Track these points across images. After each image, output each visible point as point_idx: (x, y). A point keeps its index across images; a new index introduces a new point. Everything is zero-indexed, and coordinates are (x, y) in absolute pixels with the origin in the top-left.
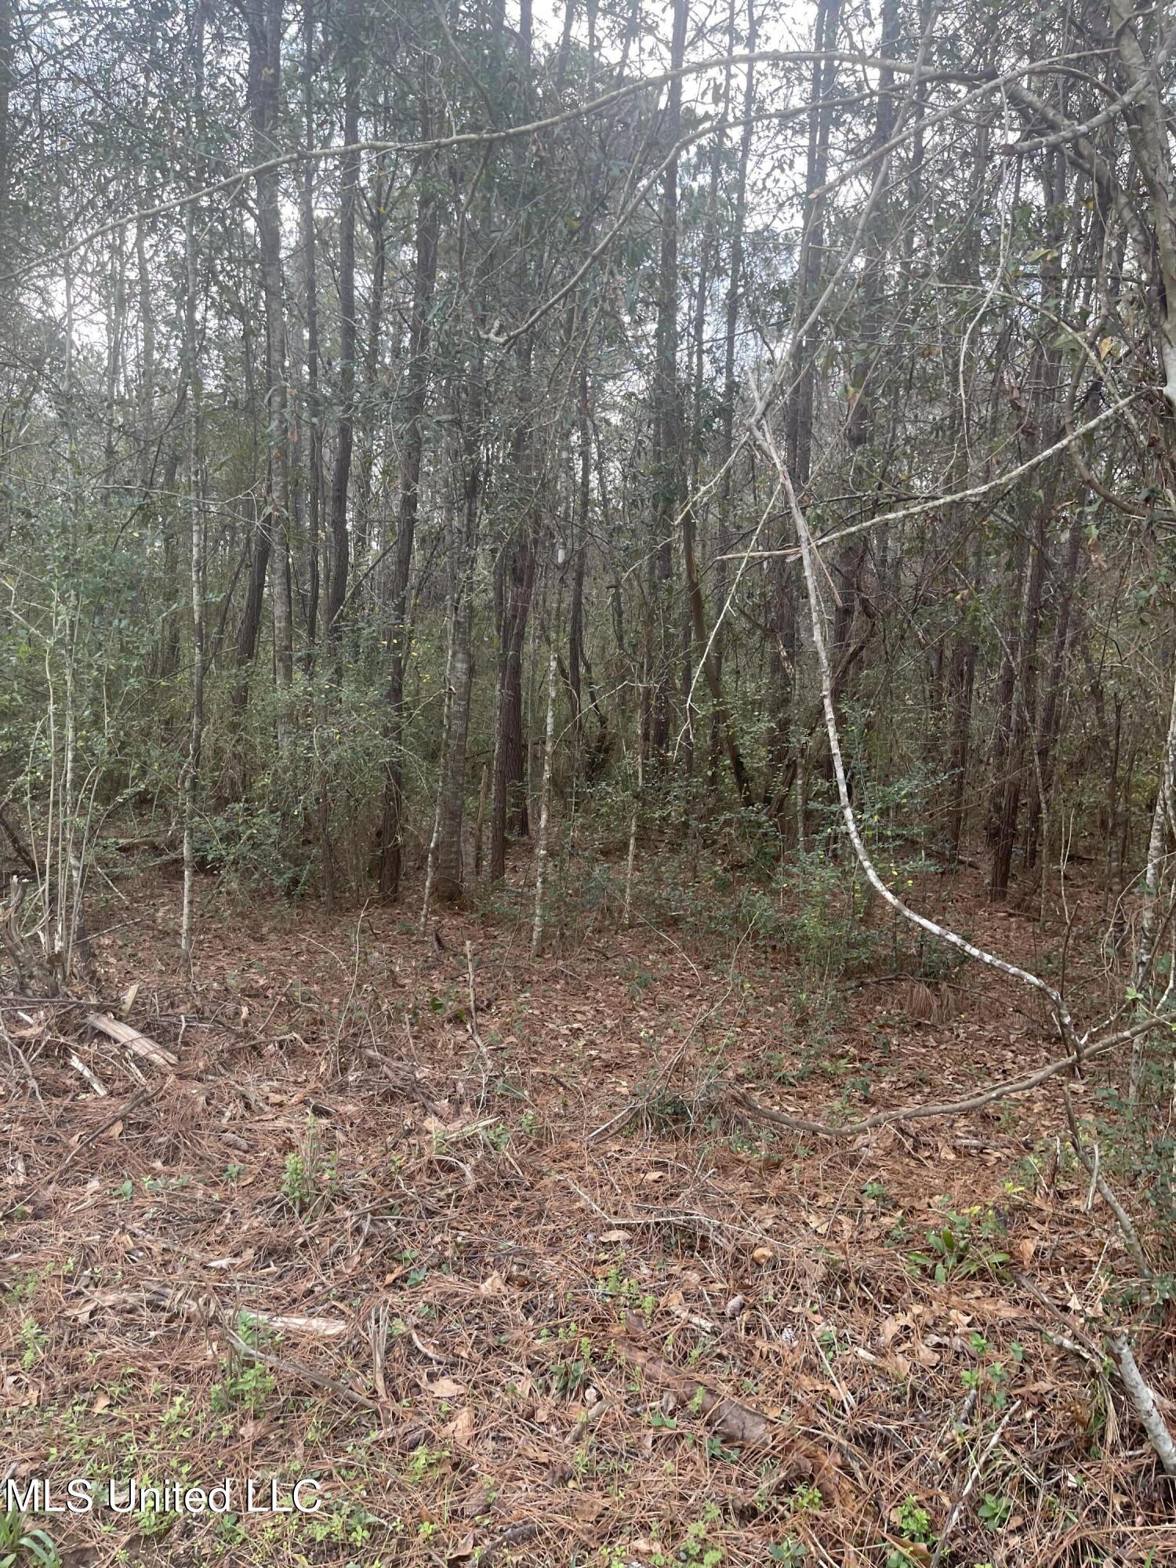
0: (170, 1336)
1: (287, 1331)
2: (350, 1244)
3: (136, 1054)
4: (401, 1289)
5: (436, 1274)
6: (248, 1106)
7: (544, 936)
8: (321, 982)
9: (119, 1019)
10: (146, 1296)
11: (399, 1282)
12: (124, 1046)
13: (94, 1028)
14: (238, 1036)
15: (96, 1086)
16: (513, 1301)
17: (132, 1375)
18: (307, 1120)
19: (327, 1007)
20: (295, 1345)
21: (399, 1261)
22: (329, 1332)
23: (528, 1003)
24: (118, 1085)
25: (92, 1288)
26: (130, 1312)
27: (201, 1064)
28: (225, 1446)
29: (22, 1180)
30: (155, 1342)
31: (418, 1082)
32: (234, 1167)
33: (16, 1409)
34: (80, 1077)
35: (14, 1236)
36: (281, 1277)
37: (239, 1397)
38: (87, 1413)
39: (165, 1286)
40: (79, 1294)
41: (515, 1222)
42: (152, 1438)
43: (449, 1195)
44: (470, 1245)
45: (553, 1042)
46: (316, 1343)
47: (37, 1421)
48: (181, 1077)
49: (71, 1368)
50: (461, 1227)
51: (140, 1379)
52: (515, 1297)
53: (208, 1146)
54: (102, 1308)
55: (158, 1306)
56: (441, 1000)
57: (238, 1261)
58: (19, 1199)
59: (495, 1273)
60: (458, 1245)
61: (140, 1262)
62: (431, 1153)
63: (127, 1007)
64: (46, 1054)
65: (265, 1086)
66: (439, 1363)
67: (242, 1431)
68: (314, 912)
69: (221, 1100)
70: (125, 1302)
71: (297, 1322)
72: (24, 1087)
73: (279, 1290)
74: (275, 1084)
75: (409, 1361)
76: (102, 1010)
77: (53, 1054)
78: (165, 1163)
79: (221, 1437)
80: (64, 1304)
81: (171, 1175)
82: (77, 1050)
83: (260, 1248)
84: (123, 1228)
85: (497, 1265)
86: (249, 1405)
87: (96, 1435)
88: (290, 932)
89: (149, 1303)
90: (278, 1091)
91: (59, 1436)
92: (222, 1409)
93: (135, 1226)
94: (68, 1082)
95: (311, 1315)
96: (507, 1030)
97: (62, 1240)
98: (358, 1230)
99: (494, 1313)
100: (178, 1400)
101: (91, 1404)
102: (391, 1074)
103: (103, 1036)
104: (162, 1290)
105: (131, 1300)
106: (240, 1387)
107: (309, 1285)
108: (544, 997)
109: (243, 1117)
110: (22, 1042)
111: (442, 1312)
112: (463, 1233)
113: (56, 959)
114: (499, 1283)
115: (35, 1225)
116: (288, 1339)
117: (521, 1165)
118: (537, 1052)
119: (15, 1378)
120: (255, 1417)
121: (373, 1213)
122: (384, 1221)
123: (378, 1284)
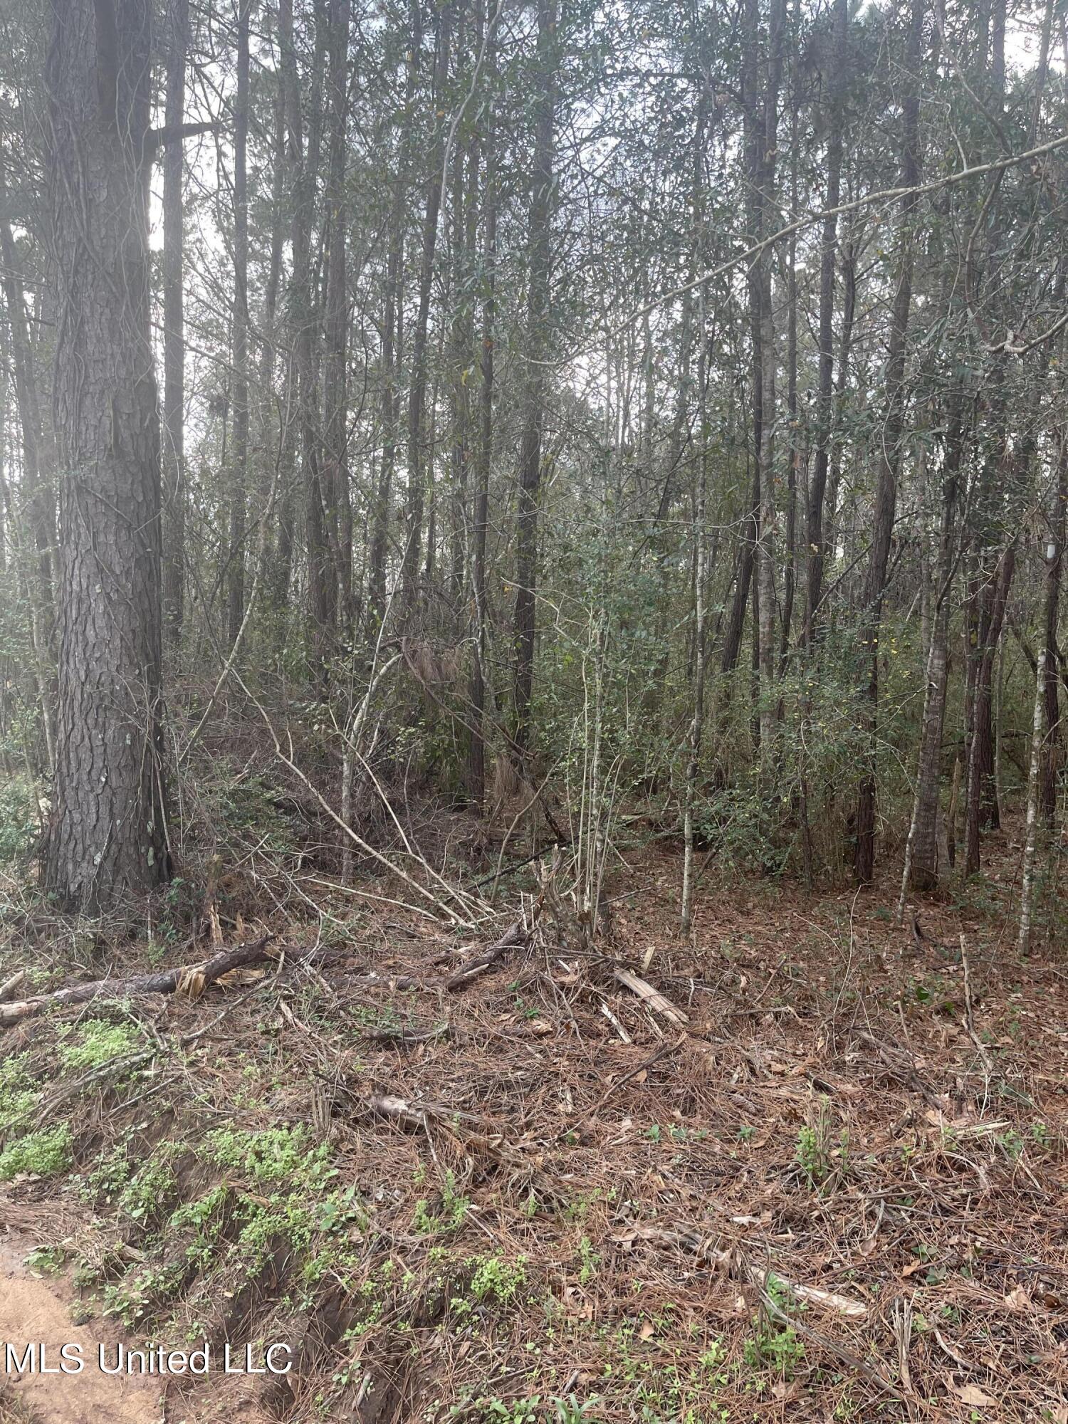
0: (702, 1280)
1: (809, 1301)
2: (865, 1227)
3: (654, 1010)
4: (920, 1284)
5: (956, 1276)
6: (753, 1071)
7: (1031, 936)
8: (806, 959)
9: (639, 976)
10: (679, 1237)
11: (917, 1277)
12: (644, 1001)
13: (619, 982)
14: (738, 1003)
15: (622, 1033)
16: (1043, 1321)
17: (671, 1310)
18: (809, 1093)
19: (814, 984)
20: (818, 1317)
21: (916, 1255)
22: (849, 1312)
23: (1021, 1004)
24: (641, 1036)
25: (631, 1218)
26: (665, 1249)
27: (708, 1025)
28: (759, 1401)
29: (570, 1109)
30: (689, 1284)
31: (916, 1071)
32: (746, 1128)
33: (576, 1320)
34: (609, 1024)
35: (567, 1158)
36: (798, 1246)
37: (771, 1356)
38: (635, 1337)
39: (695, 1231)
40: (621, 1222)
41: (1037, 1237)
42: (693, 1376)
43: (964, 1196)
44: (990, 1252)
45: (1053, 1049)
46: (839, 1320)
47: (593, 1336)
48: (693, 1035)
49: (621, 1291)
50: (978, 1231)
51: (678, 1316)
52: (1045, 1316)
53: (720, 1103)
54: (642, 1240)
55: (691, 1250)
56: (927, 990)
57: (758, 1221)
58: (570, 1126)
59: (1020, 1287)
60: (978, 1250)
61: (672, 1204)
62: (939, 1147)
63: (645, 965)
64: (581, 1000)
65: (767, 1053)
66: (966, 1369)
67: (774, 1390)
68: (793, 892)
69: (729, 1062)
70: (661, 1238)
71: (819, 1295)
72: (568, 1027)
73: (800, 1259)
74: (776, 1053)
75: (932, 1359)
76: (626, 966)
77: (588, 1001)
78: (683, 1113)
79: (755, 1391)
80: (610, 1229)
81: (690, 1126)
82: (605, 999)
83: (778, 1213)
84: (655, 1167)
85: (1021, 1278)
86: (781, 1366)
87: (645, 1361)
88: (773, 909)
89: (682, 1244)
90: (780, 1061)
91: (612, 1354)
92: (754, 1365)
93: (665, 1168)
94: (600, 1027)
95: (831, 1290)
96: (1001, 1029)
97: (605, 1169)
98: (872, 1215)
99: (1023, 1330)
100: (714, 1345)
101: (638, 1330)
102: (888, 1060)
103: (626, 989)
104: (692, 1235)
105: (667, 1238)
106: (772, 1347)
107: (828, 1260)
108: (1038, 999)
109: (749, 1081)
110: (562, 986)
111: (965, 1317)
112: (981, 1238)
113: (586, 917)
114: (1024, 1299)
115: (583, 1151)
116: (811, 1309)
117: (1037, 1176)
118: (1036, 1057)
119: (572, 1290)
120: (787, 1380)
121: (886, 1200)
122: (898, 1210)
123: (896, 1274)
